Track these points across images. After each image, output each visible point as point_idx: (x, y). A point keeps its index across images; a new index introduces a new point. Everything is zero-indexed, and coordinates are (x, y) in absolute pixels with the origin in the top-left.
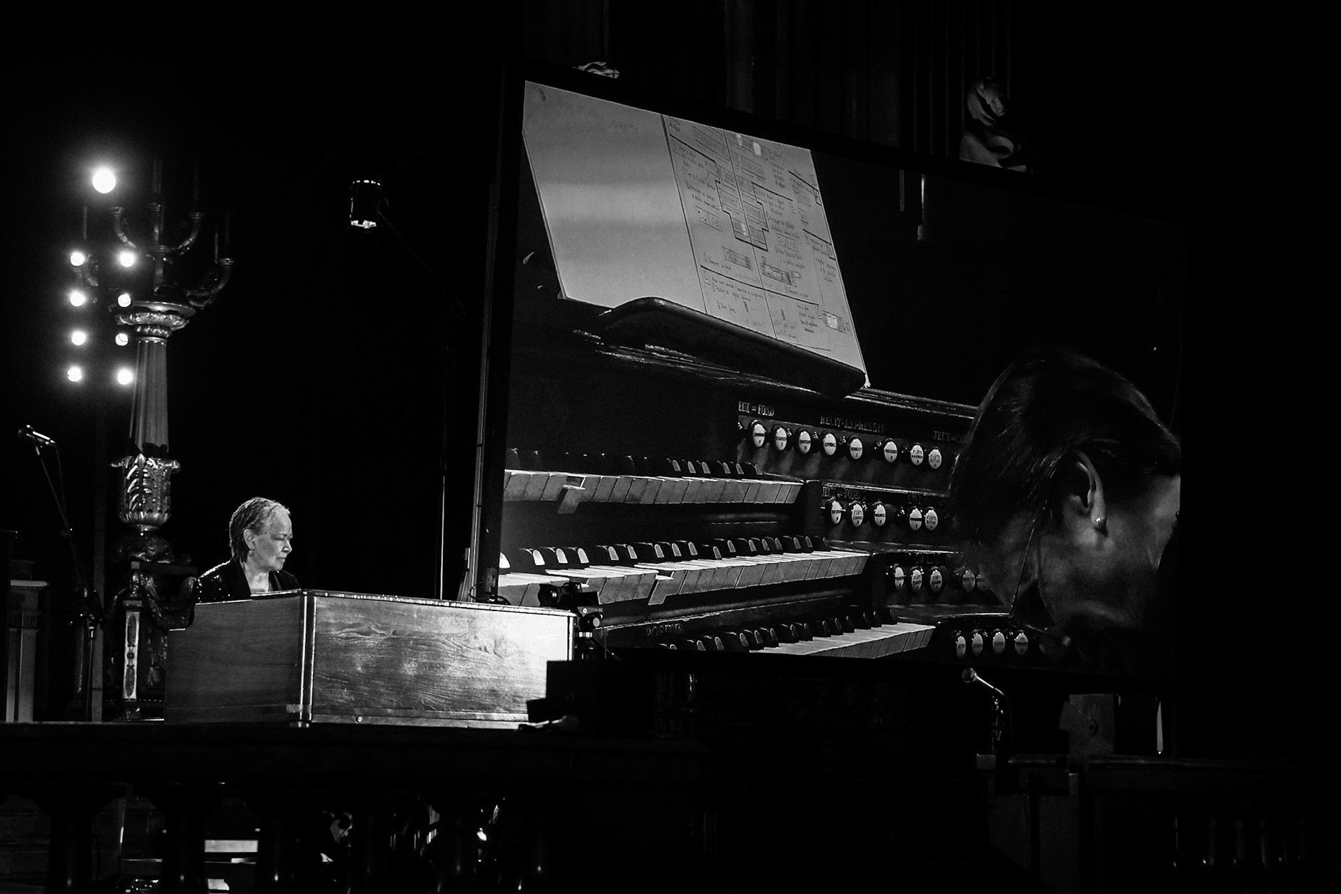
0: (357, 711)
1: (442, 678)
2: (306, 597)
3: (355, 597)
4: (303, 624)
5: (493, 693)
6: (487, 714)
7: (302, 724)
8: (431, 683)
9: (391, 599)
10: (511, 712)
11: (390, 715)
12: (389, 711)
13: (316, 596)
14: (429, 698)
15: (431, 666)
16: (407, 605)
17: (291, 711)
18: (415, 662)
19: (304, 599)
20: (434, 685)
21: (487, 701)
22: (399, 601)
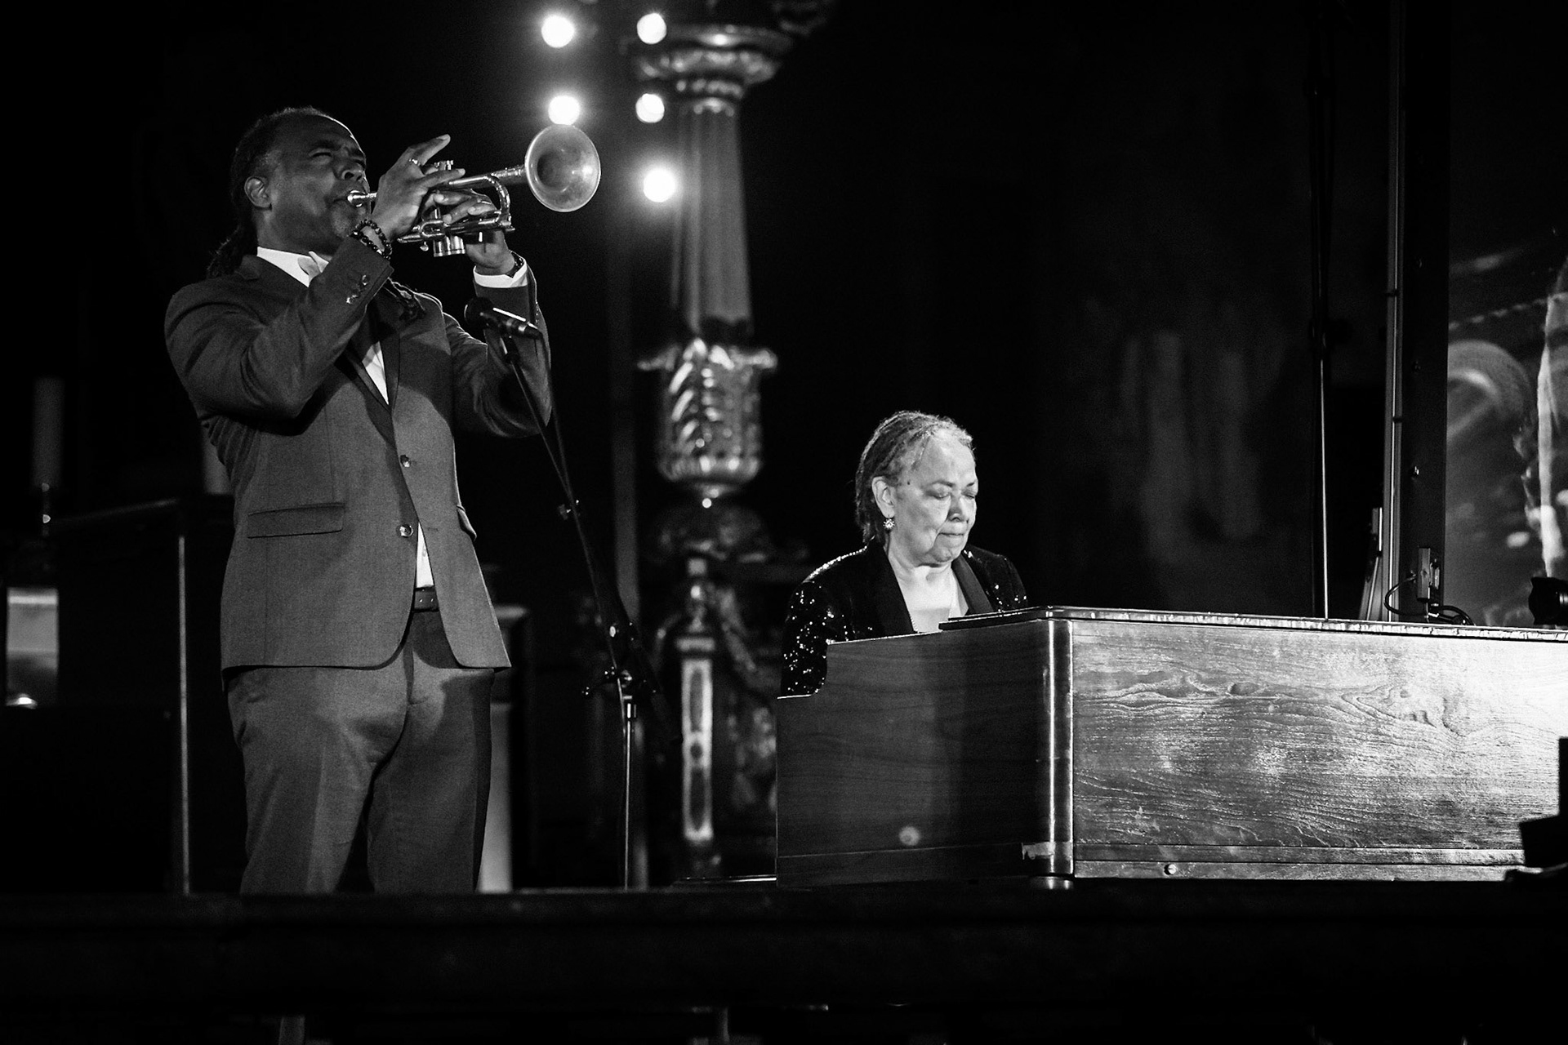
0: (1167, 853)
1: (1338, 779)
2: (1051, 624)
3: (1152, 618)
4: (1048, 677)
5: (1446, 807)
6: (1434, 851)
7: (1056, 882)
8: (1314, 790)
9: (1226, 621)
10: (1483, 845)
11: (1231, 859)
12: (1232, 850)
13: (1070, 619)
14: (1312, 823)
15: (1314, 756)
16: (1260, 632)
17: (1032, 855)
18: (1281, 748)
19: (1048, 627)
20: (1322, 795)
21: (1435, 825)
22: (1242, 623)
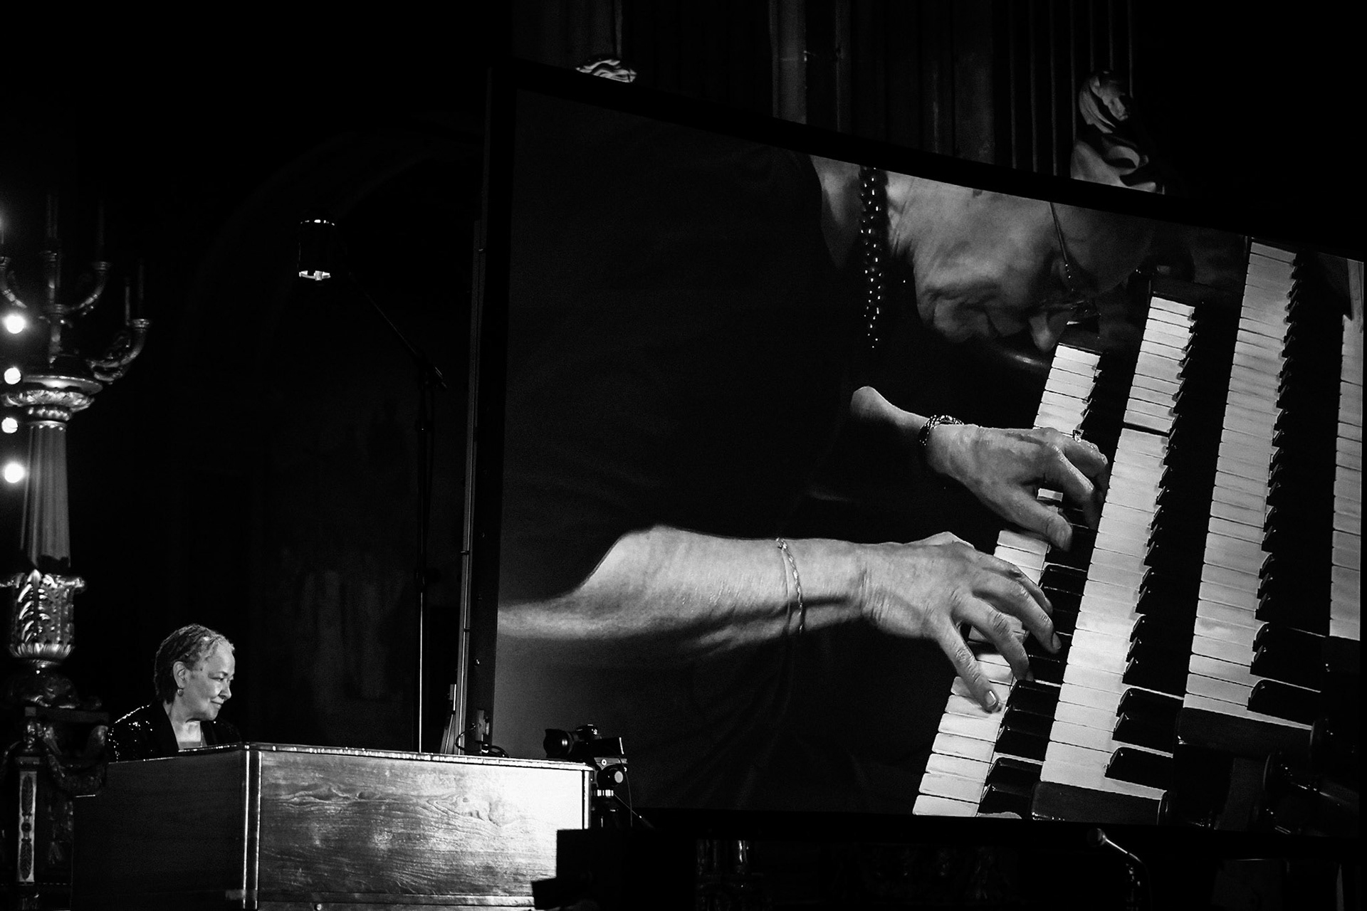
0: (315, 896)
1: (424, 852)
2: (248, 753)
3: (311, 750)
4: (245, 786)
5: (489, 870)
6: (481, 897)
8: (408, 859)
9: (357, 753)
10: (511, 894)
11: (355, 901)
12: (357, 895)
13: (260, 750)
14: (406, 879)
15: (409, 837)
16: (377, 760)
17: (231, 897)
18: (388, 832)
19: (246, 755)
20: (412, 862)
21: (481, 881)
22: (367, 755)
